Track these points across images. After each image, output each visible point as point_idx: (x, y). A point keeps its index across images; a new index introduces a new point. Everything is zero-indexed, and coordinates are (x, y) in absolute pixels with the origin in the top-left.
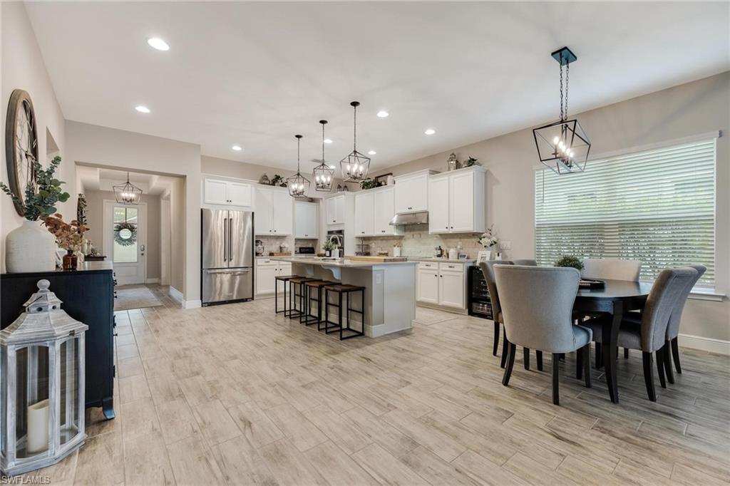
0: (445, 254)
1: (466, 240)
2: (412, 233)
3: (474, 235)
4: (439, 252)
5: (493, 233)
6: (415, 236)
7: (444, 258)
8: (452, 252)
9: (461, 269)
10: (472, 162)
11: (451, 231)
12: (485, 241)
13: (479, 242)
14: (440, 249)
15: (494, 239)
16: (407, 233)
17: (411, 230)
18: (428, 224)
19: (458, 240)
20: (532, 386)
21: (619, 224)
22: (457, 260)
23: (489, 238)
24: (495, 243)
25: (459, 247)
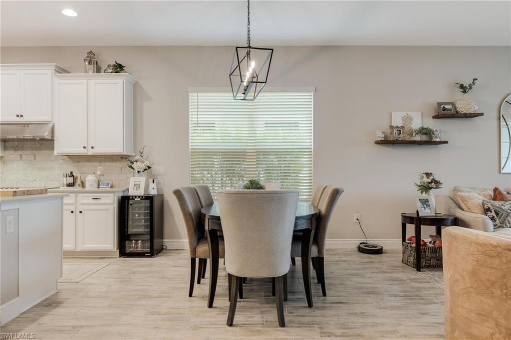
0: (78, 182)
1: (107, 164)
2: (20, 152)
3: (123, 157)
4: (71, 180)
5: (144, 156)
6: (24, 157)
7: (77, 188)
8: (90, 180)
9: (110, 201)
10: (119, 68)
11: (90, 152)
12: (137, 166)
13: (131, 167)
14: (72, 175)
15: (147, 163)
16: (8, 152)
17: (16, 149)
18: (53, 140)
19: (97, 164)
20: (251, 317)
21: (256, 152)
22: (97, 189)
23: (142, 162)
24: (149, 168)
25: (99, 173)
